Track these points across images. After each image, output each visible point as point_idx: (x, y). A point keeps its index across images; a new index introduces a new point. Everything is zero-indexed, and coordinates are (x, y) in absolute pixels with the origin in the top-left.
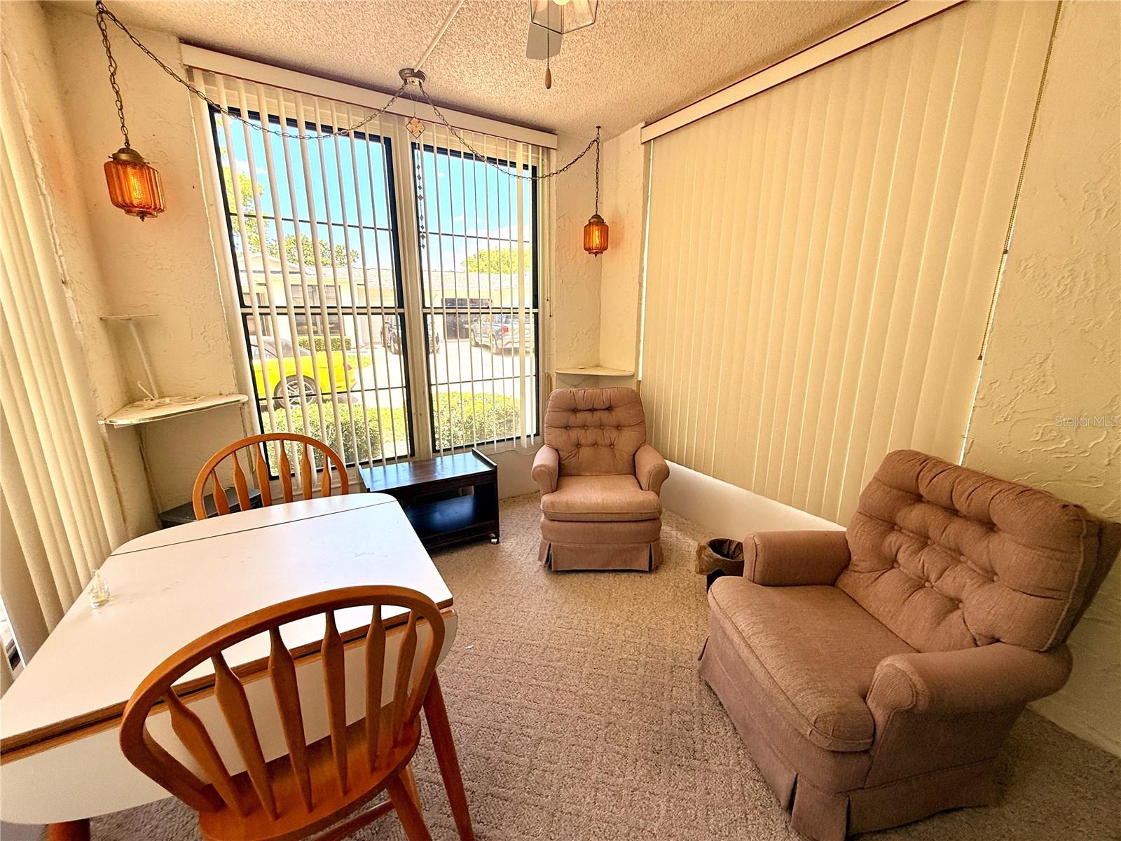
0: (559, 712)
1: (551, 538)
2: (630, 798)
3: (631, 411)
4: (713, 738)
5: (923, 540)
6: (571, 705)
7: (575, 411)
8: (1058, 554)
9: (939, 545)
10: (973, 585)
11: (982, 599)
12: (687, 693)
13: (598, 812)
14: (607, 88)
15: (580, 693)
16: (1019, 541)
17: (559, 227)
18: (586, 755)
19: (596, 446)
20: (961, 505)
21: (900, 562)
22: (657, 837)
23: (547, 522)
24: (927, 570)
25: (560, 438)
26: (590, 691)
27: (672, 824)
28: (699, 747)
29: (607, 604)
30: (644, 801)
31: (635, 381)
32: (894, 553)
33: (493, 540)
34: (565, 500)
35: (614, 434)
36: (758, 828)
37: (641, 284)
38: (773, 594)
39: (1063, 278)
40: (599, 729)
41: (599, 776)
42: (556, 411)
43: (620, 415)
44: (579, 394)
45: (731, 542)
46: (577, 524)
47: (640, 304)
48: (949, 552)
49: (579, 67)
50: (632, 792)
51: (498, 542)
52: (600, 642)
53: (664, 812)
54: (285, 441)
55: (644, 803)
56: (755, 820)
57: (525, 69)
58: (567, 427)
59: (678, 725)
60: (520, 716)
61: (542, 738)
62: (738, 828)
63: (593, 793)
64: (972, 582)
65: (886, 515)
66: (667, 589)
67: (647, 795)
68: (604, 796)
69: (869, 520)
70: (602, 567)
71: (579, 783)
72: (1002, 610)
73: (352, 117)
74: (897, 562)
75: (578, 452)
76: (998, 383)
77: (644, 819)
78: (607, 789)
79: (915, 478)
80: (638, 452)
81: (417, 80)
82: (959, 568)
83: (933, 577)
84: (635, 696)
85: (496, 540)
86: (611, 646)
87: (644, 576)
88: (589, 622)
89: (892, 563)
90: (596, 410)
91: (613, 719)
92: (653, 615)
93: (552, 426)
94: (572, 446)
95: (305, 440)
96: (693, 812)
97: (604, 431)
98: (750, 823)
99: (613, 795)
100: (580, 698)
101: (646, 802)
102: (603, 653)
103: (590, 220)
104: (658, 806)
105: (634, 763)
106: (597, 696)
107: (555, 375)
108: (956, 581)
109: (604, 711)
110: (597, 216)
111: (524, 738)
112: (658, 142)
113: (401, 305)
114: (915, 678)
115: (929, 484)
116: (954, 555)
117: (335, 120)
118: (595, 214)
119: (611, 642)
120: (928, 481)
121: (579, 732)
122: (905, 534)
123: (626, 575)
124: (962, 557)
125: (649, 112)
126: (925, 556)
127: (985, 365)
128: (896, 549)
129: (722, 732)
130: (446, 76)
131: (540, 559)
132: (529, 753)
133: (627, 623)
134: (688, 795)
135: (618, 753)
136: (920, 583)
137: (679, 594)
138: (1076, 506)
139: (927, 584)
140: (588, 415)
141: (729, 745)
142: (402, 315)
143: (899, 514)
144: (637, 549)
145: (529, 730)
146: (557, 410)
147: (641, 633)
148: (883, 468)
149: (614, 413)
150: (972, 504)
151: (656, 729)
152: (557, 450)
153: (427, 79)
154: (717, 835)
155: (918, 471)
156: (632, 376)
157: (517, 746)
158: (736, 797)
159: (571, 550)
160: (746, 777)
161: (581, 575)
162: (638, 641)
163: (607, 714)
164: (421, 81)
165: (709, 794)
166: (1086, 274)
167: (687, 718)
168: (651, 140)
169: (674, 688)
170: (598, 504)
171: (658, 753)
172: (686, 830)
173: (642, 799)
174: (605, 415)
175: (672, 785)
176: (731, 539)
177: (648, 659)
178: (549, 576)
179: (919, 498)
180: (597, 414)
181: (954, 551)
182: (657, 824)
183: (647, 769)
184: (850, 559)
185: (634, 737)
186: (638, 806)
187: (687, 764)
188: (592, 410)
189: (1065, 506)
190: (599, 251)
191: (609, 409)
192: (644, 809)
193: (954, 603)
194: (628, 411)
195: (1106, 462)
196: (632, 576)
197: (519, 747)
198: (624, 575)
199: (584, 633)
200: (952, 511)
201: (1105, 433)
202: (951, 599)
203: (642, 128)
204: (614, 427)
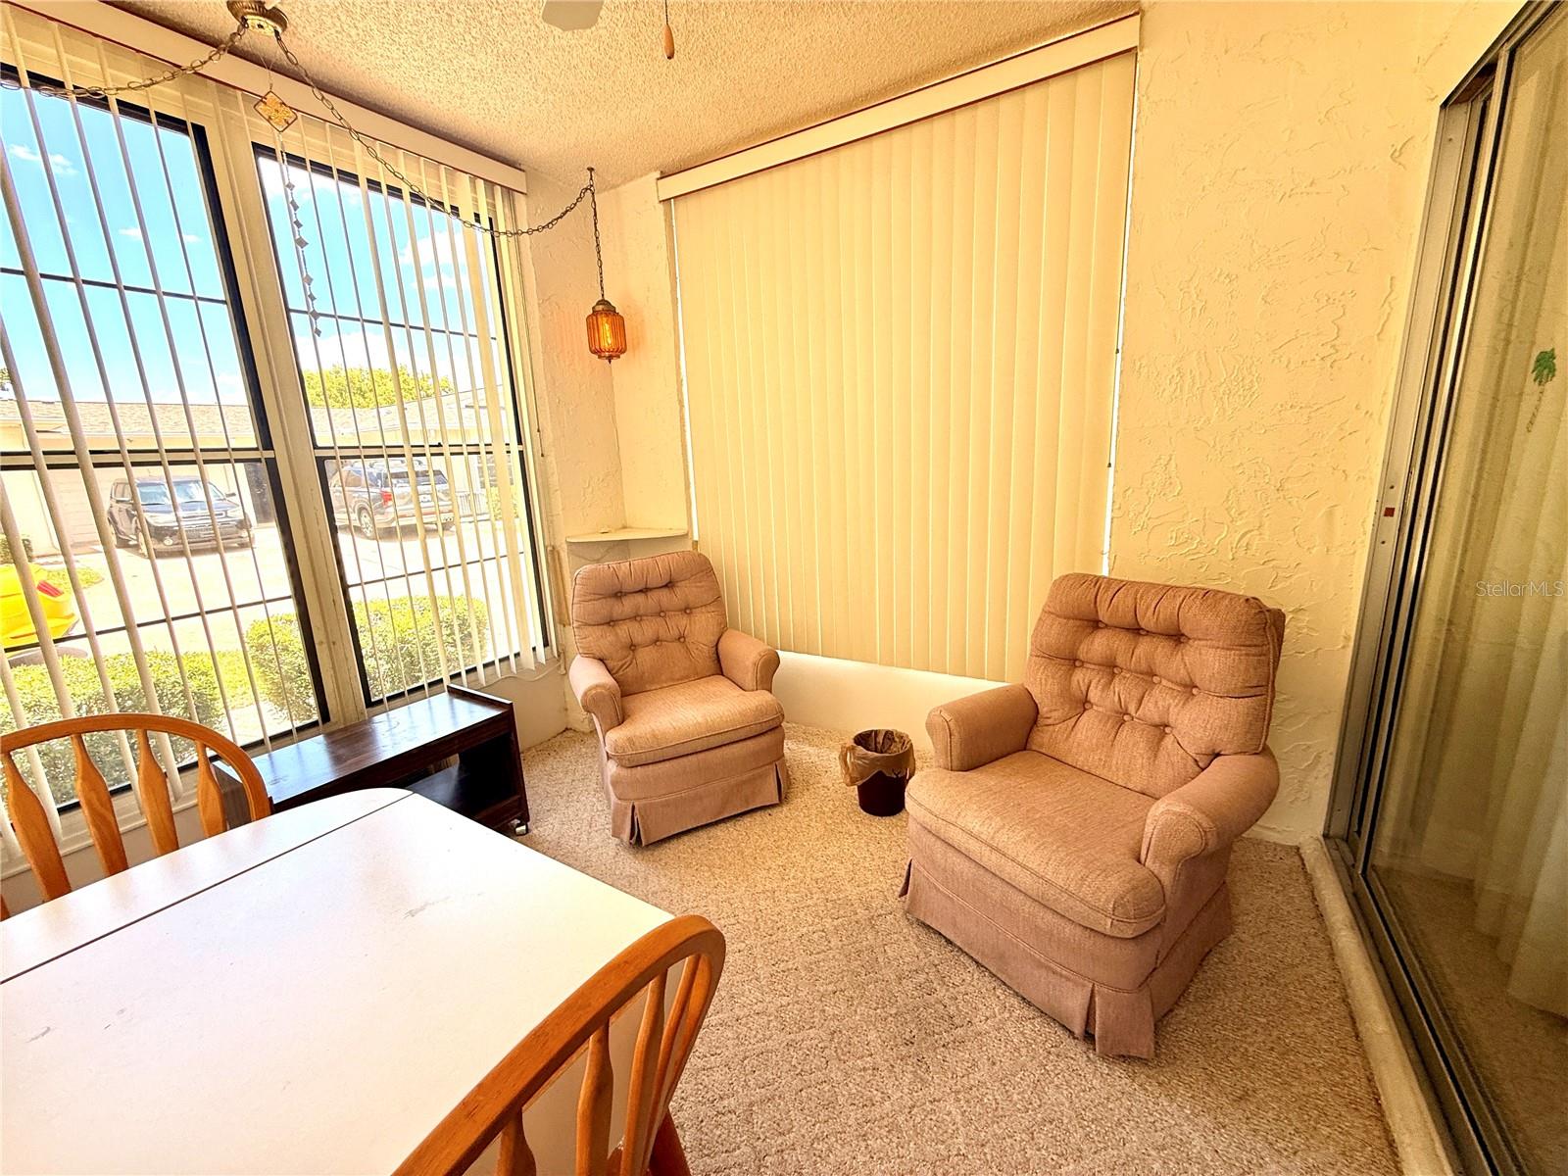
0: (757, 1051)
1: (632, 795)
2: (911, 1123)
3: (703, 583)
4: (962, 989)
5: (1110, 667)
6: (768, 1033)
7: (619, 595)
8: (1253, 650)
9: (1129, 671)
10: (1177, 705)
11: (1194, 716)
12: (906, 947)
13: (883, 1168)
14: (617, 108)
15: (772, 1009)
16: (1216, 645)
17: (544, 316)
18: (827, 1096)
19: (658, 643)
20: (1147, 621)
21: (1092, 701)
22: (970, 1157)
23: (625, 772)
24: (1125, 701)
25: (605, 640)
26: (785, 1000)
27: (976, 1129)
28: (952, 1010)
29: (744, 867)
30: (929, 1117)
31: (690, 542)
32: (1084, 693)
33: (518, 829)
34: (649, 730)
35: (683, 621)
36: (1064, 1077)
37: (681, 402)
38: (984, 779)
39: (1173, 376)
40: (824, 1049)
41: (859, 1116)
42: (591, 600)
43: (686, 592)
44: (623, 568)
45: (876, 733)
46: (673, 762)
47: (683, 432)
48: (1141, 676)
49: (580, 65)
50: (910, 1112)
51: (527, 830)
52: (762, 924)
53: (959, 1117)
54: (86, 737)
55: (931, 1119)
56: (1056, 1068)
57: (489, 51)
58: (611, 622)
59: (916, 993)
60: (701, 1087)
61: (751, 1104)
62: (1046, 1089)
63: (863, 1144)
64: (1176, 701)
65: (1067, 651)
66: (811, 820)
67: (929, 1107)
68: (879, 1141)
69: (1048, 661)
70: (715, 817)
71: (837, 1141)
72: (1217, 721)
73: (109, 71)
74: (1089, 702)
75: (634, 657)
76: (1131, 490)
77: (943, 1142)
78: (877, 1129)
79: (1093, 601)
80: (723, 638)
81: (269, 26)
82: (1156, 691)
83: (1132, 709)
84: (845, 979)
85: (524, 828)
86: (779, 925)
87: (775, 811)
88: (732, 901)
89: (1084, 704)
90: (651, 589)
91: (834, 1025)
92: (811, 860)
93: (586, 624)
94: (622, 648)
95: (141, 724)
96: (991, 1098)
97: (667, 619)
98: (1052, 1074)
99: (889, 1132)
100: (776, 1017)
101: (934, 1118)
102: (774, 938)
103: (593, 308)
104: (949, 1114)
105: (890, 1071)
106: (797, 1002)
107: (565, 546)
108: (1160, 702)
109: (817, 1020)
110: (603, 302)
111: (724, 1118)
112: (681, 203)
113: (267, 443)
114: (1198, 816)
115: (1109, 606)
116: (1146, 677)
117: (66, 68)
118: (601, 298)
119: (775, 918)
120: (1108, 603)
121: (800, 1067)
122: (1087, 668)
123: (749, 819)
124: (1155, 677)
125: (670, 158)
126: (1118, 686)
127: (1116, 471)
128: (1086, 687)
129: (969, 978)
130: (333, 31)
131: (616, 834)
132: (745, 1137)
133: (785, 884)
134: (974, 1079)
135: (865, 1069)
136: (1120, 717)
137: (829, 822)
138: (1254, 598)
139: (1126, 718)
140: (640, 598)
141: (984, 990)
142: (272, 464)
143: (1081, 647)
144: (760, 776)
145: (726, 1103)
146: (593, 597)
147: (808, 889)
148: (1052, 597)
149: (677, 590)
150: (1161, 616)
151: (893, 1011)
152: (601, 660)
153: (290, 28)
154: (1030, 1112)
155: (1094, 594)
156: (685, 536)
157: (720, 1136)
158: (1024, 1051)
159: (667, 804)
160: (1021, 1019)
161: (686, 838)
162: (809, 902)
163: (822, 1021)
164: (279, 30)
165: (994, 1064)
166: (1191, 371)
167: (922, 978)
168: (670, 199)
169: (886, 947)
170: (699, 724)
171: (912, 1043)
172: (995, 1126)
173: (926, 1116)
174: (664, 596)
175: (950, 1076)
176: (875, 729)
177: (836, 923)
178: (640, 856)
179: (1095, 624)
180: (654, 596)
181: (1147, 673)
182: (961, 1140)
183: (911, 1072)
184: (1038, 713)
185: (872, 1036)
186: (926, 1129)
187: (952, 1038)
188: (645, 591)
189: (1247, 600)
190: (612, 355)
191: (670, 585)
192: (935, 1129)
193: (1162, 728)
194: (698, 584)
195: (1231, 557)
196: (758, 816)
197: (723, 1136)
198: (747, 819)
199: (733, 921)
200: (1136, 631)
201: (1226, 528)
202: (1156, 726)
203: (658, 179)
204: (680, 610)
